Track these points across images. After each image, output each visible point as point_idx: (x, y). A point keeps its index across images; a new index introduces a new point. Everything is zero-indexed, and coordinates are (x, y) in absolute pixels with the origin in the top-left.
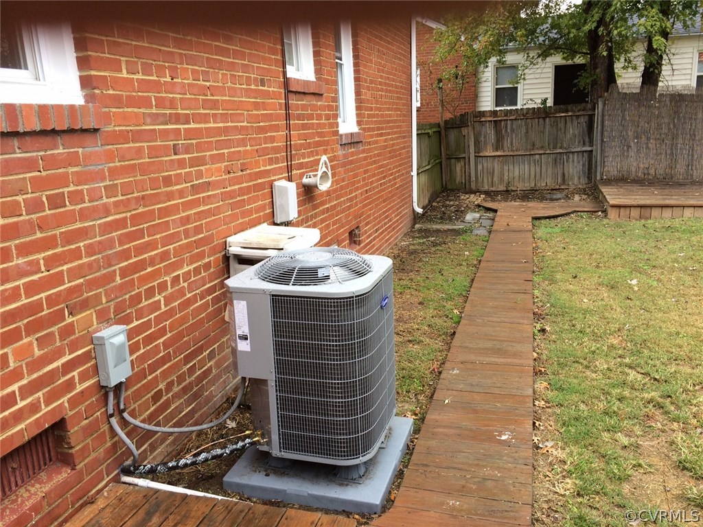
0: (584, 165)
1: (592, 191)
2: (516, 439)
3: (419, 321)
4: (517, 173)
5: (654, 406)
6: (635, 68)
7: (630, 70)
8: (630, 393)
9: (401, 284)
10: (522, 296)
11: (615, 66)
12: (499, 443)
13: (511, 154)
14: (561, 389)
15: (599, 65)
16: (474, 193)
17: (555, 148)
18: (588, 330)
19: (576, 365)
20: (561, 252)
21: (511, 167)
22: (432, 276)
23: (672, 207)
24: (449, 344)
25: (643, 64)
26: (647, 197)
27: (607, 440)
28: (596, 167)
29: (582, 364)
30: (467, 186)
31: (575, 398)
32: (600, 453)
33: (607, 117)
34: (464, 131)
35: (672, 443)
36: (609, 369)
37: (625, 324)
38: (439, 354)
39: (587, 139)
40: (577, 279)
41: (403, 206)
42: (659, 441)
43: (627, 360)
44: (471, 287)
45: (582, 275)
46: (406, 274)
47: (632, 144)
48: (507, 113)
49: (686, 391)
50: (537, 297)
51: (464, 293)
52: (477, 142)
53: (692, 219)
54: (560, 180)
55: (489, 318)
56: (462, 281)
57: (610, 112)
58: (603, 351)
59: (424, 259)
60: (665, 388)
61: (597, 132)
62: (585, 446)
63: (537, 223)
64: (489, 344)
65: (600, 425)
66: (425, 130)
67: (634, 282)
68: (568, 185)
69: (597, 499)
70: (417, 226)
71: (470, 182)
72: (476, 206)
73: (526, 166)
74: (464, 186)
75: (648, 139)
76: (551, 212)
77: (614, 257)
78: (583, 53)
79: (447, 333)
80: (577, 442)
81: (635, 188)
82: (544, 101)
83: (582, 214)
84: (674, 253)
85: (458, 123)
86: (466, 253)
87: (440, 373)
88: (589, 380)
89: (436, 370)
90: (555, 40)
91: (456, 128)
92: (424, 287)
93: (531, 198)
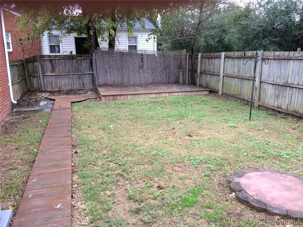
0: (91, 79)
1: (95, 90)
2: (64, 206)
3: (16, 158)
4: (63, 83)
5: (120, 176)
6: (106, 41)
7: (104, 41)
8: (111, 173)
9: (6, 140)
10: (67, 138)
11: (98, 39)
12: (56, 210)
13: (59, 74)
14: (84, 177)
15: (92, 39)
16: (44, 92)
17: (78, 72)
18: (95, 149)
19: (90, 165)
20: (84, 117)
21: (60, 80)
22: (23, 134)
23: (124, 95)
24: (32, 167)
25: (108, 40)
26: (115, 92)
27: (102, 195)
28: (95, 80)
29: (92, 164)
30: (40, 89)
31: (89, 180)
32: (100, 201)
33: (97, 60)
34: (36, 64)
35: (126, 189)
36: (103, 164)
37: (108, 144)
38: (27, 173)
39: (91, 69)
40: (90, 128)
41: (5, 100)
42: (121, 190)
43: (110, 159)
44: (42, 137)
45: (92, 126)
46: (8, 135)
47: (108, 71)
48: (56, 56)
49: (130, 167)
50: (74, 138)
51: (39, 141)
52: (43, 69)
53: (131, 99)
54: (82, 85)
55: (52, 151)
56: (38, 135)
57: (98, 58)
58: (101, 157)
59: (18, 126)
60: (123, 167)
61: (94, 66)
62: (94, 200)
63: (73, 104)
64: (51, 163)
65: (100, 189)
66: (14, 63)
67: (112, 126)
68: (85, 87)
69: (99, 222)
70: (14, 110)
71: (41, 87)
72: (45, 98)
73: (67, 80)
74: (39, 89)
75: (113, 69)
76: (79, 99)
77: (104, 117)
78: (85, 33)
79: (31, 161)
80: (90, 199)
81: (111, 88)
82: (71, 52)
83: (92, 99)
84: (125, 113)
85: (32, 60)
86: (40, 121)
87: (27, 182)
88: (95, 170)
89: (25, 181)
90: (73, 27)
91: (31, 62)
92: (18, 140)
93: (70, 94)
